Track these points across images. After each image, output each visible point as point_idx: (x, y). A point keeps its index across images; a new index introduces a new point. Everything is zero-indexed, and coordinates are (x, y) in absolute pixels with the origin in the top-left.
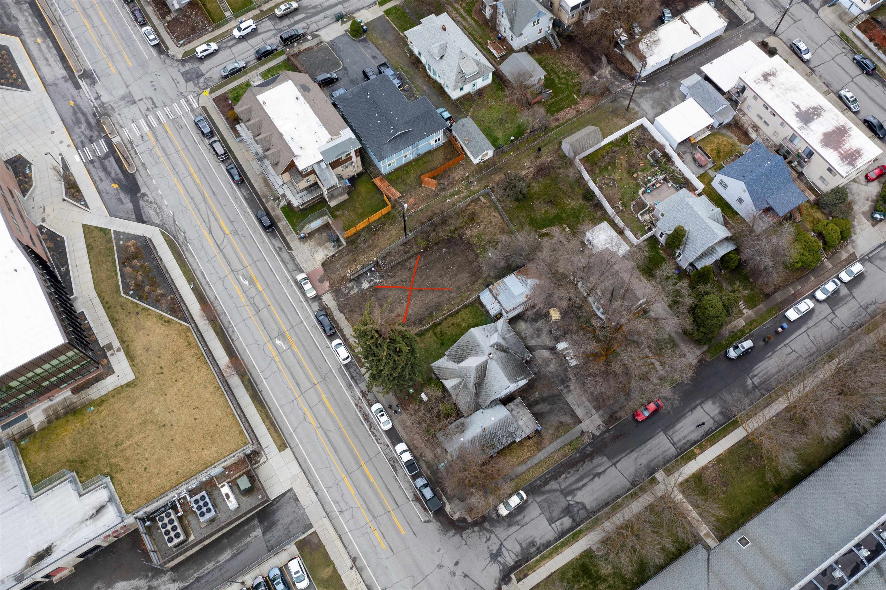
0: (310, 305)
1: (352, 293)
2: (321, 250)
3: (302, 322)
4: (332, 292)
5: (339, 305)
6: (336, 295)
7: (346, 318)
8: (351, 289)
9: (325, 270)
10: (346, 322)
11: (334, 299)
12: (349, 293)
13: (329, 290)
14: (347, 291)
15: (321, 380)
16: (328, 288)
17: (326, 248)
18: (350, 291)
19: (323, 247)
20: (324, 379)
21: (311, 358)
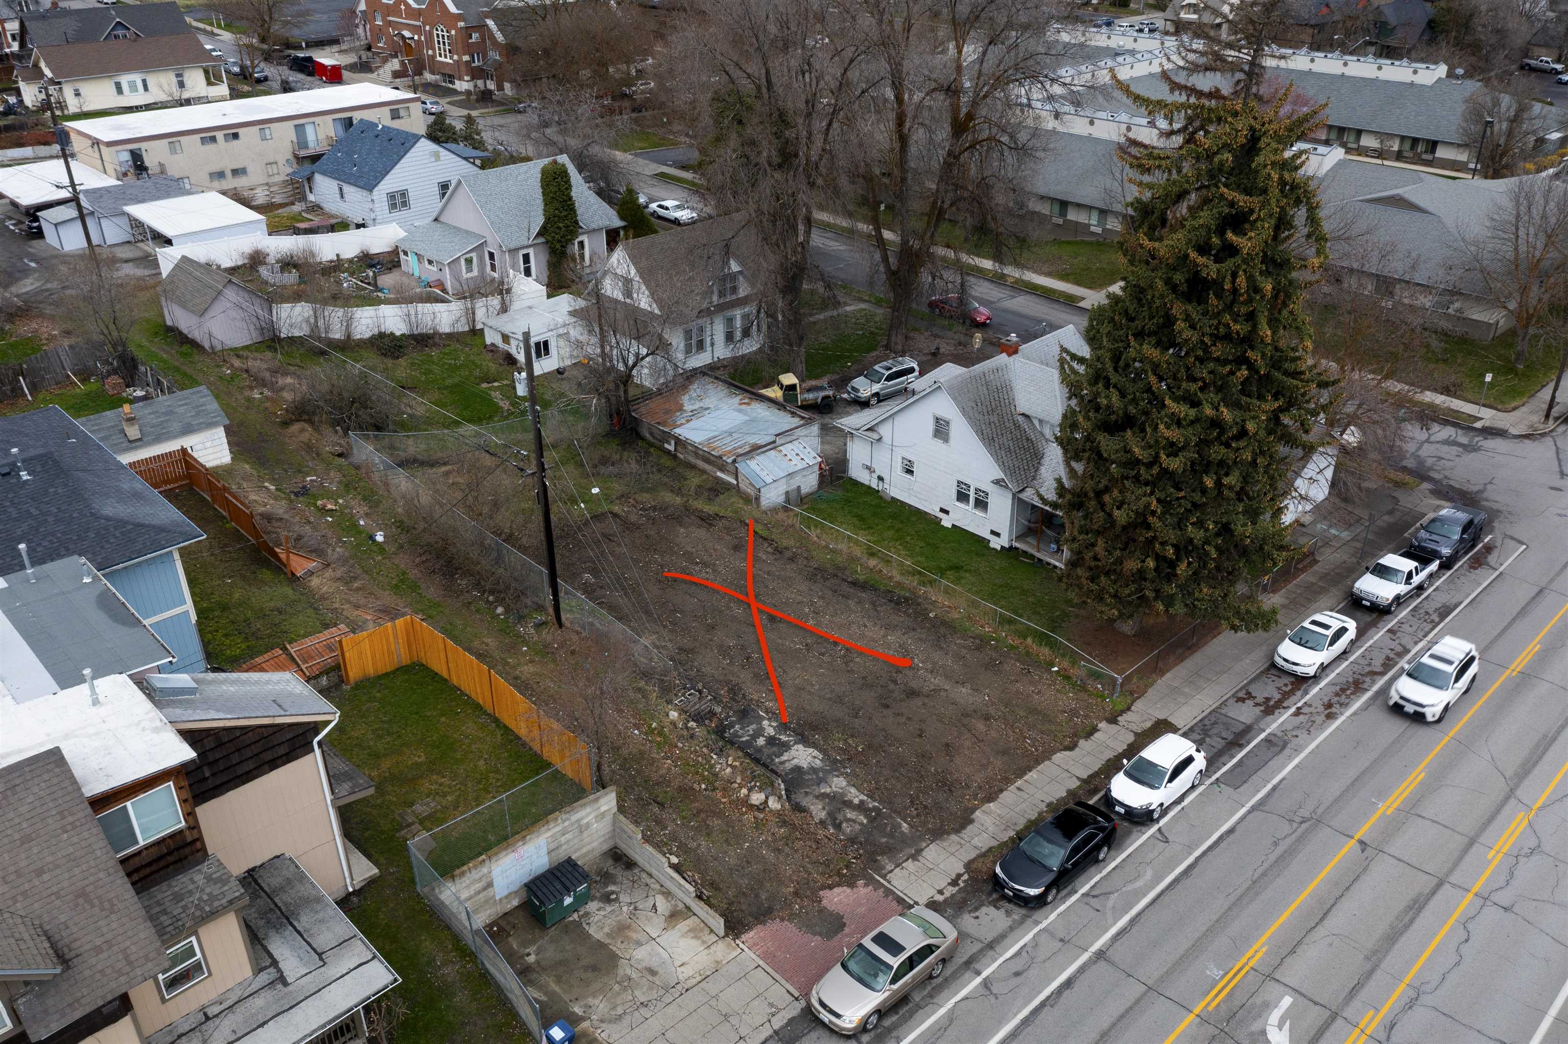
0: (991, 946)
1: (856, 796)
2: (641, 954)
3: (1100, 955)
4: (879, 869)
5: (938, 834)
6: (889, 851)
7: (990, 798)
8: (838, 802)
9: (762, 915)
10: (1008, 796)
11: (914, 857)
12: (861, 807)
13: (870, 881)
14: (850, 814)
15: (1324, 833)
16: (862, 890)
17: (621, 929)
18: (849, 804)
19: (617, 947)
20: (1315, 821)
21: (1256, 885)
